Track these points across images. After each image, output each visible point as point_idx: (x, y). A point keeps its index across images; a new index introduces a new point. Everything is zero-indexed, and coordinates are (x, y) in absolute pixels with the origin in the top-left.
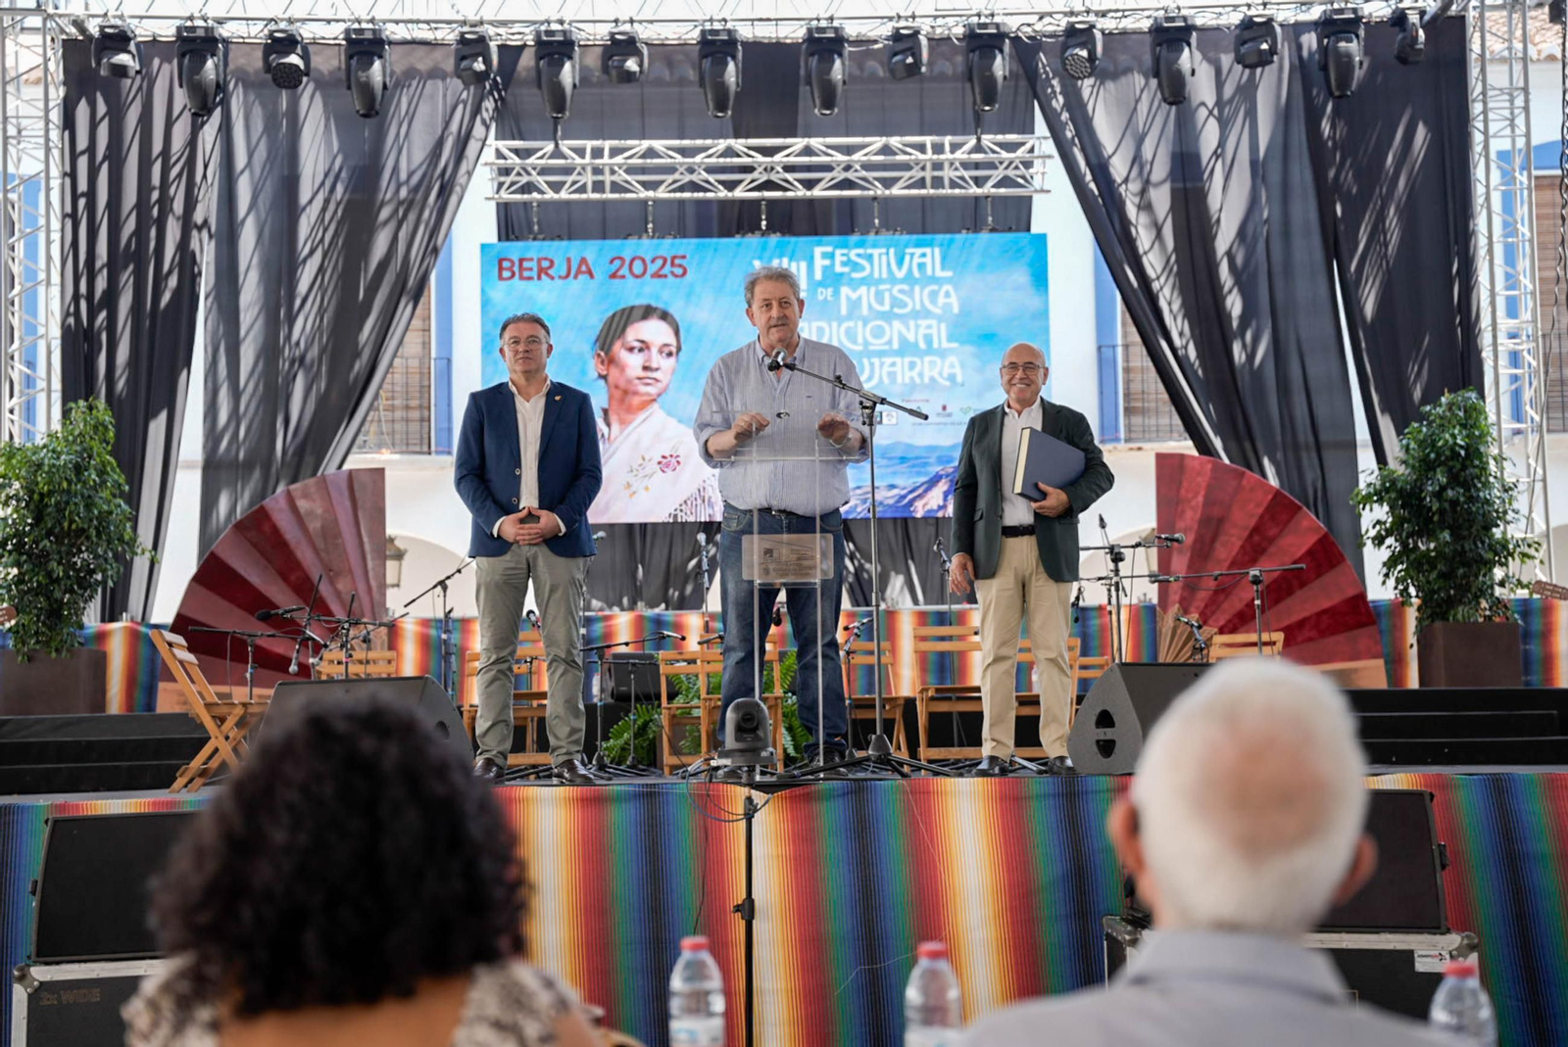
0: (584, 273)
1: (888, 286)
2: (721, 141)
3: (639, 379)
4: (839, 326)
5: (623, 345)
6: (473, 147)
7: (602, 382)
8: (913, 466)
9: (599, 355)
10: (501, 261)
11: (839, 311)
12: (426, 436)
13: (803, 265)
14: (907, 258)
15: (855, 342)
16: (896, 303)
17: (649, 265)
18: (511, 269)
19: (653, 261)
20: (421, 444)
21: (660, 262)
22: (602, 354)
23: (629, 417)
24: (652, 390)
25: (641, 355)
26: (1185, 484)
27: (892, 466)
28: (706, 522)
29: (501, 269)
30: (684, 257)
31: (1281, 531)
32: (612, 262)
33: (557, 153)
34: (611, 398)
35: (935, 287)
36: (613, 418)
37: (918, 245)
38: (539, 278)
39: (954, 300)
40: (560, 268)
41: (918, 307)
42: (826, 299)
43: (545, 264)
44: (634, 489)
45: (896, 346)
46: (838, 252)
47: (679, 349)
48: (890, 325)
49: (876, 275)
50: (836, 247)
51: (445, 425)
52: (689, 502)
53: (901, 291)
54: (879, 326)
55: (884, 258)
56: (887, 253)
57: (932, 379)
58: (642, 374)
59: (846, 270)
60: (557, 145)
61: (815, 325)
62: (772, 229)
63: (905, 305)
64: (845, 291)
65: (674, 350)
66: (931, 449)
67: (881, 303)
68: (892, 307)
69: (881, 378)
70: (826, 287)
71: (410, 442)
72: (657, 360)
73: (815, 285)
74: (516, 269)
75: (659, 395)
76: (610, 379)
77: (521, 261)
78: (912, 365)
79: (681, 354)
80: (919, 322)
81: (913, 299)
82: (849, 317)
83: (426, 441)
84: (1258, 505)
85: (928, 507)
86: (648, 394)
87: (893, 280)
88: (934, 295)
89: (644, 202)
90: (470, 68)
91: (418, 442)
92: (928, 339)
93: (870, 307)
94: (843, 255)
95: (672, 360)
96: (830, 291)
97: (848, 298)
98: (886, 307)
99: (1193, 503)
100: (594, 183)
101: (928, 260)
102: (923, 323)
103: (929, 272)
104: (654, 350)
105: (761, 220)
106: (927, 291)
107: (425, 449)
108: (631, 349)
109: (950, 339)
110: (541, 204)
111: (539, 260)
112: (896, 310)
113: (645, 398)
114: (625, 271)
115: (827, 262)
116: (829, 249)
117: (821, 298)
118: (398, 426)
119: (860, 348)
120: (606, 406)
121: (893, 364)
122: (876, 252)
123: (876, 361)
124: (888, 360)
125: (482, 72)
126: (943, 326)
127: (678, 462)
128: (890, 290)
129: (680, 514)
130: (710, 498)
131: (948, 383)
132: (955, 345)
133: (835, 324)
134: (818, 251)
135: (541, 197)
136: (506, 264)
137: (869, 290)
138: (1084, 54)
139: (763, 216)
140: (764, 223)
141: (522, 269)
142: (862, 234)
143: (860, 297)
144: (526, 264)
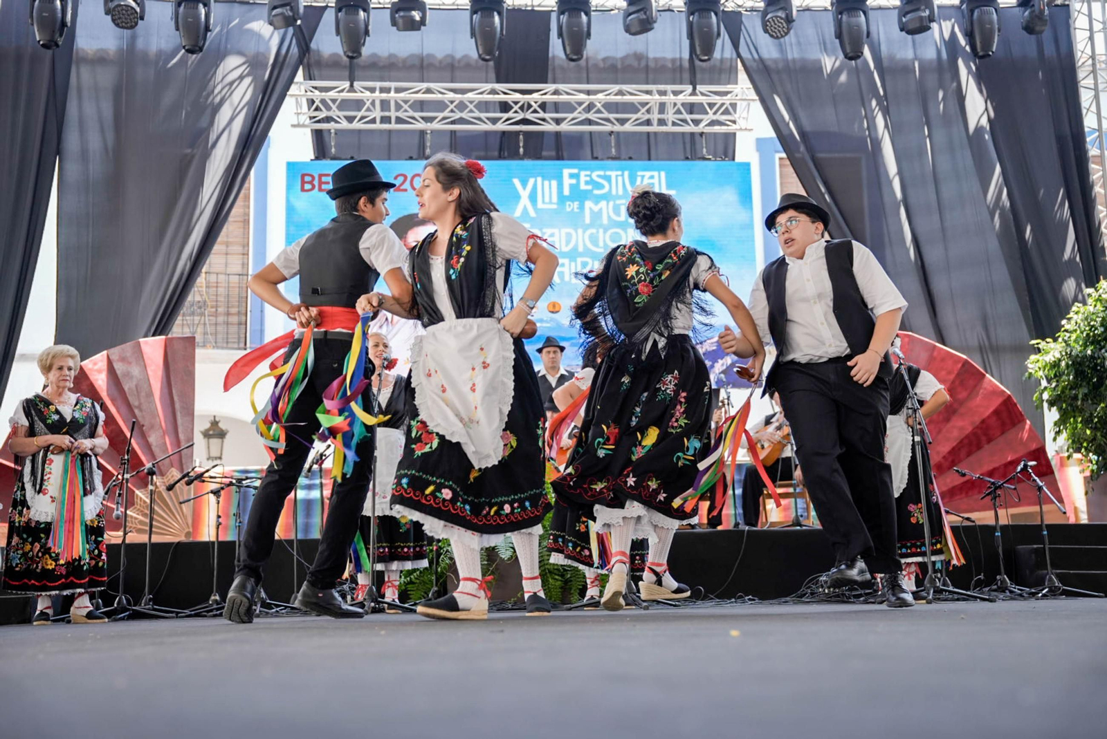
2: (485, 84)
4: (584, 232)
10: (303, 176)
11: (584, 221)
12: (243, 336)
13: (554, 183)
14: (639, 179)
15: (597, 245)
18: (311, 183)
20: (239, 343)
29: (303, 182)
31: (969, 394)
33: (353, 90)
37: (646, 170)
42: (573, 209)
46: (583, 173)
48: (626, 232)
49: (614, 192)
50: (580, 169)
51: (258, 327)
54: (616, 233)
55: (620, 179)
56: (623, 175)
59: (589, 187)
60: (352, 84)
61: (564, 231)
62: (528, 155)
64: (589, 204)
67: (618, 214)
70: (573, 202)
71: (229, 340)
73: (562, 199)
74: (316, 183)
77: (321, 176)
82: (591, 225)
83: (243, 340)
84: (949, 373)
89: (422, 133)
91: (236, 340)
93: (609, 217)
94: (586, 176)
96: (576, 204)
97: (591, 209)
100: (382, 117)
101: (655, 181)
105: (520, 147)
107: (242, 345)
110: (337, 132)
114: (407, 185)
115: (574, 181)
116: (575, 171)
117: (568, 209)
118: (220, 328)
119: (601, 250)
122: (613, 174)
133: (580, 231)
134: (566, 172)
135: (338, 126)
136: (308, 179)
137: (608, 205)
138: (783, 16)
139: (521, 144)
140: (521, 150)
141: (321, 183)
142: (602, 160)
143: (601, 209)
144: (324, 179)
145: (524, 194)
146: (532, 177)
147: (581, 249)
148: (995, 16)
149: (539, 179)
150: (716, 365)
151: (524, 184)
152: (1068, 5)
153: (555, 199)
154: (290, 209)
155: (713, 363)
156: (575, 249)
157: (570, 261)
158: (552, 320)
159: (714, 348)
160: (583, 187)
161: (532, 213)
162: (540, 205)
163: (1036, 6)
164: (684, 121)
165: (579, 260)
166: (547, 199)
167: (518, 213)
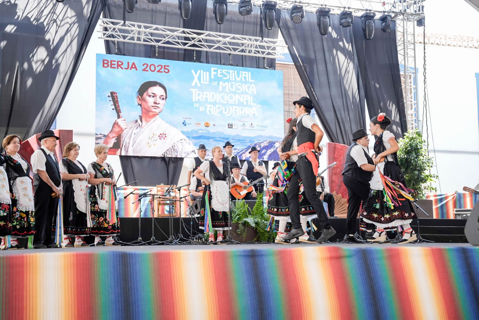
0: (134, 68)
1: (234, 83)
2: (181, 29)
3: (152, 106)
4: (219, 94)
5: (147, 94)
7: (140, 106)
8: (242, 143)
9: (138, 97)
10: (104, 60)
11: (219, 90)
13: (208, 73)
14: (241, 74)
15: (224, 100)
16: (237, 89)
17: (156, 67)
18: (107, 64)
19: (158, 66)
21: (160, 67)
22: (140, 97)
23: (148, 119)
24: (157, 111)
25: (153, 98)
26: (336, 153)
27: (236, 142)
28: (174, 157)
29: (104, 63)
30: (169, 66)
32: (143, 65)
33: (125, 25)
34: (142, 112)
35: (249, 85)
36: (143, 120)
37: (243, 71)
38: (118, 68)
39: (255, 90)
40: (125, 66)
41: (244, 91)
43: (120, 63)
44: (150, 144)
45: (237, 103)
46: (219, 70)
47: (166, 97)
48: (235, 96)
49: (231, 79)
50: (218, 68)
52: (169, 150)
53: (239, 85)
54: (232, 96)
55: (233, 73)
56: (234, 72)
57: (248, 115)
58: (154, 105)
59: (221, 76)
60: (125, 23)
61: (211, 93)
62: (197, 60)
63: (239, 90)
64: (221, 83)
65: (165, 98)
66: (247, 137)
67: (233, 89)
68: (236, 90)
69: (232, 113)
70: (215, 81)
72: (159, 100)
73: (211, 80)
74: (109, 64)
75: (160, 113)
76: (142, 106)
77: (111, 61)
78: (242, 110)
79: (167, 99)
80: (244, 96)
81: (242, 88)
82: (222, 92)
85: (246, 157)
86: (156, 112)
87: (236, 81)
88: (249, 87)
89: (154, 46)
92: (247, 101)
93: (229, 89)
94: (220, 71)
95: (164, 101)
97: (222, 85)
98: (234, 90)
99: (339, 159)
100: (138, 37)
101: (247, 76)
102: (246, 96)
103: (247, 80)
104: (158, 97)
105: (194, 57)
106: (247, 85)
108: (150, 96)
109: (253, 102)
110: (118, 43)
111: (118, 62)
112: (237, 91)
113: (154, 113)
114: (148, 69)
116: (216, 69)
117: (213, 85)
119: (225, 102)
120: (141, 115)
121: (236, 109)
122: (231, 71)
123: (230, 107)
124: (234, 107)
126: (251, 98)
127: (166, 136)
128: (235, 84)
129: (166, 154)
130: (176, 149)
131: (253, 116)
132: (255, 104)
133: (218, 94)
134: (213, 69)
135: (118, 40)
136: (106, 62)
137: (228, 83)
138: (300, 15)
139: (195, 56)
140: (195, 58)
141: (111, 64)
142: (226, 65)
143: (226, 86)
144: (113, 63)
145: (196, 77)
146: (199, 70)
147: (218, 101)
148: (373, 24)
149: (202, 71)
150: (268, 151)
151: (196, 73)
152: (395, 21)
153: (208, 80)
154: (98, 74)
155: (267, 151)
156: (216, 101)
157: (214, 106)
158: (206, 130)
159: (267, 145)
160: (219, 76)
161: (199, 85)
162: (202, 82)
163: (388, 22)
164: (259, 52)
165: (217, 106)
166: (205, 80)
167: (193, 84)
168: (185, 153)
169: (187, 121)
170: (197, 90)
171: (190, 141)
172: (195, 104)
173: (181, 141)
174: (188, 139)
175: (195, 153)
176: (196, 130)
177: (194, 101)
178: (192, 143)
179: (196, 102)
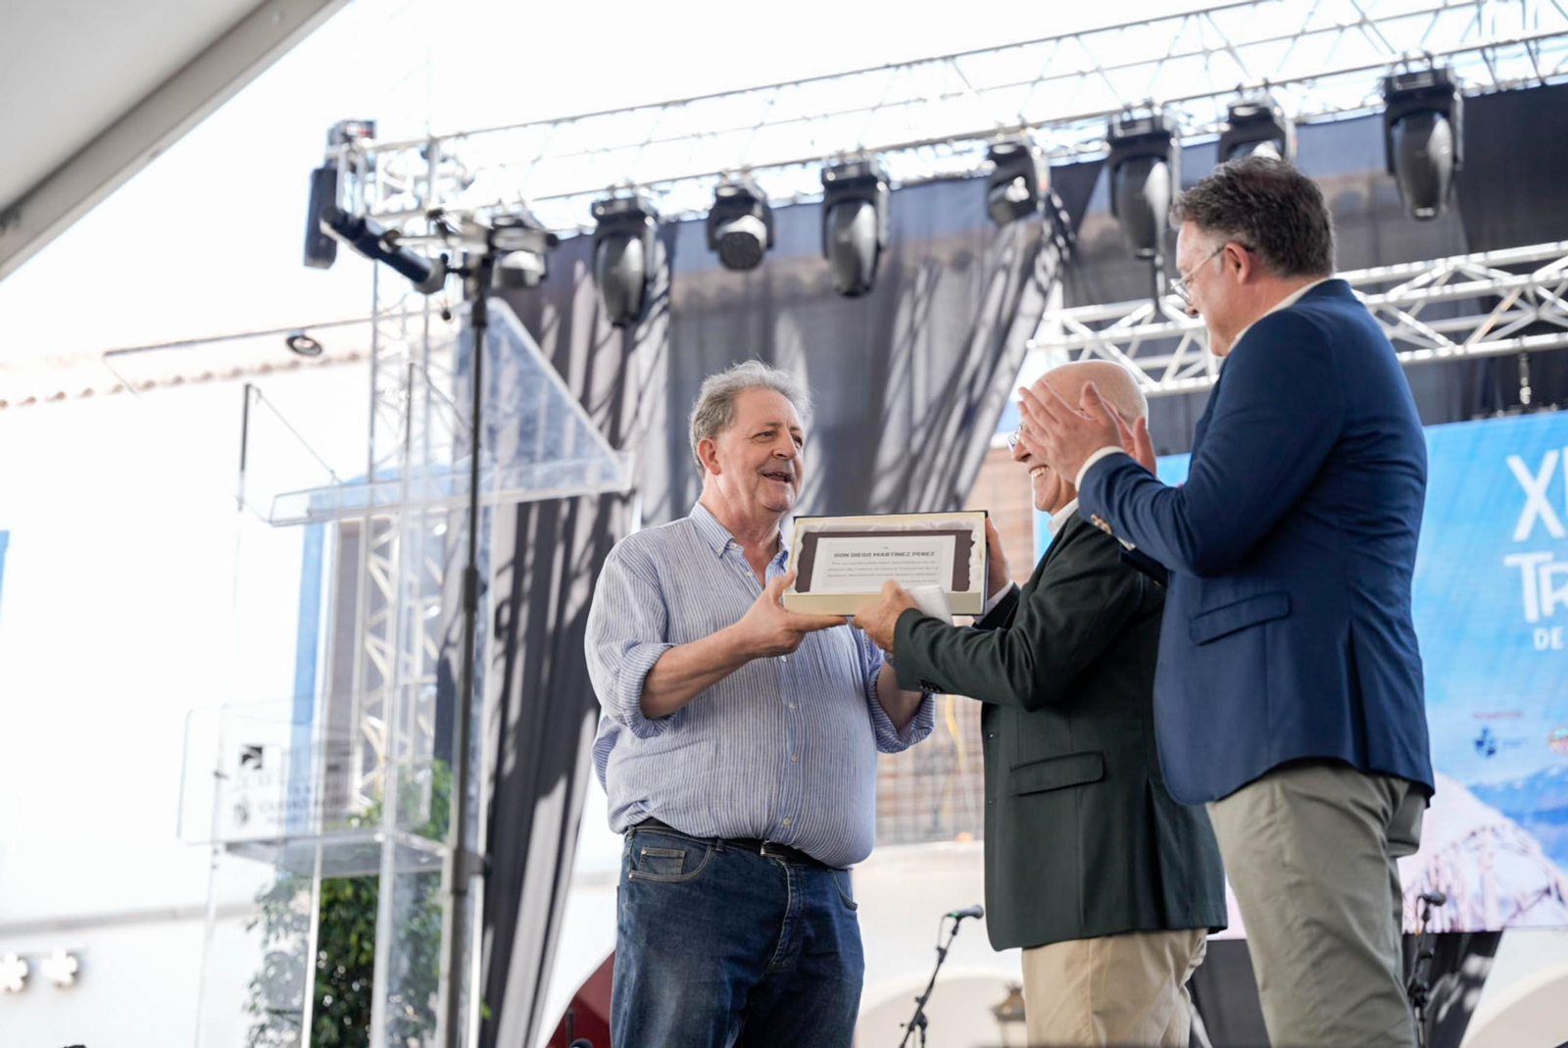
2: (1440, 261)
6: (1022, 327)
33: (1160, 317)
60: (1157, 307)
62: (1540, 400)
90: (1003, 200)
105: (1520, 387)
125: (1022, 203)
139: (1524, 381)
140: (1525, 394)
145: (1536, 489)
146: (1553, 448)
151: (1534, 468)
161: (1557, 529)
167: (1522, 531)
168: (1503, 903)
169: (1501, 730)
170: (1547, 556)
171: (1522, 834)
172: (1538, 633)
173: (1474, 842)
174: (1510, 824)
175: (1560, 899)
176: (1554, 772)
177: (1531, 615)
178: (1536, 848)
179: (1547, 623)
